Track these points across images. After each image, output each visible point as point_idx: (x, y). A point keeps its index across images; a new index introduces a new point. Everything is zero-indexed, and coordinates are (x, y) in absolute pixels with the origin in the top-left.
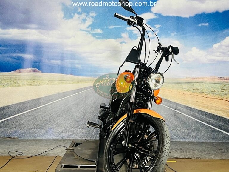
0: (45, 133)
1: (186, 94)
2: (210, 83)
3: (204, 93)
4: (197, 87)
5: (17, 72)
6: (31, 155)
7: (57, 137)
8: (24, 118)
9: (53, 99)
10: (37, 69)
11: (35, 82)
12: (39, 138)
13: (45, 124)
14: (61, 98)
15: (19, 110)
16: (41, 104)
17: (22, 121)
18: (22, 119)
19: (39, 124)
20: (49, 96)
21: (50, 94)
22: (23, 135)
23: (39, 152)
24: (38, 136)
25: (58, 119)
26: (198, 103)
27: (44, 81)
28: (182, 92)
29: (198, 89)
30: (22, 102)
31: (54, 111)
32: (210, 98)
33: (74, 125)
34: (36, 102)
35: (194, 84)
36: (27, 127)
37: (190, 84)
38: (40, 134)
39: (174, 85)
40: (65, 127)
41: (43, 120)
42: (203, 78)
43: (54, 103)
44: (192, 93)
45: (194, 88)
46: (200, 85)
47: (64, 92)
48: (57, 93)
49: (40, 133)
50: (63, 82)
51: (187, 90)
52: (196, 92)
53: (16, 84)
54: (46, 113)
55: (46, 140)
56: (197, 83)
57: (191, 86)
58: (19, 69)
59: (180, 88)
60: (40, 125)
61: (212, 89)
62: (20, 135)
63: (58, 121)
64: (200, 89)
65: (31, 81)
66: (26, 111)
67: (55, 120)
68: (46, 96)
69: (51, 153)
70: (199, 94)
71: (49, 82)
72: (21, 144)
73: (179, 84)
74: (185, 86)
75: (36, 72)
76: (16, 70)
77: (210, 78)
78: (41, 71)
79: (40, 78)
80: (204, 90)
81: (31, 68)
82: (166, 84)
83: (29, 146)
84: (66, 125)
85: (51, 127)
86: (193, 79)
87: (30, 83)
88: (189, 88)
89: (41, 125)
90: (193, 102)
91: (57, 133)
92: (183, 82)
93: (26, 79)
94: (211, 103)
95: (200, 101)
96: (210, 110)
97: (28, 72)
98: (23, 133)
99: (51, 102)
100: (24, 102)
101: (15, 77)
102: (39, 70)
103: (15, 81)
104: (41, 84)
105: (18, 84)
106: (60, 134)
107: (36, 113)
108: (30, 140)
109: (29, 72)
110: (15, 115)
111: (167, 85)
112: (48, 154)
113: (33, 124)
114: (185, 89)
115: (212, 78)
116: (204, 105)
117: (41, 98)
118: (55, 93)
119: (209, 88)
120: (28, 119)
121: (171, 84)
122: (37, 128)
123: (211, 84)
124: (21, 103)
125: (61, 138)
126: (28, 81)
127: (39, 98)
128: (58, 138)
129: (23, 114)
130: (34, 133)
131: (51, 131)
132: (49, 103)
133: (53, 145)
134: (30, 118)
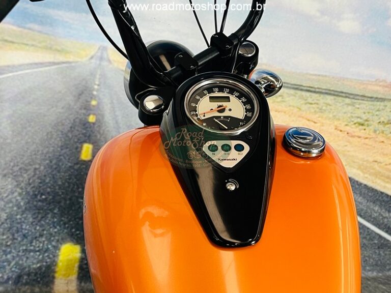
1: (353, 136)
26: (375, 165)
28: (348, 128)
35: (389, 104)
37: (379, 103)
39: (330, 102)
44: (372, 133)
45: (382, 119)
51: (362, 125)
52: (383, 132)
57: (378, 110)
59: (345, 113)
73: (347, 101)
74: (363, 109)
82: (308, 94)
88: (370, 118)
90: (365, 163)
92: (361, 94)
111: (310, 100)
114: (358, 117)
116: (387, 173)
121: (322, 96)
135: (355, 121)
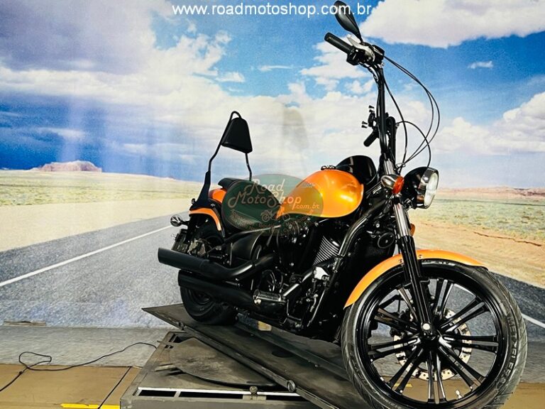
0: (107, 314)
2: (495, 203)
3: (480, 224)
4: (465, 212)
5: (45, 170)
6: (70, 363)
7: (135, 322)
8: (61, 277)
9: (128, 233)
10: (93, 165)
11: (86, 193)
12: (94, 325)
13: (108, 292)
14: (147, 232)
15: (47, 258)
16: (100, 245)
17: (55, 284)
18: (56, 279)
19: (95, 291)
20: (119, 227)
21: (121, 223)
22: (56, 317)
23: (90, 357)
24: (92, 320)
25: (139, 280)
26: (466, 248)
27: (107, 192)
28: (430, 222)
29: (467, 217)
30: (56, 241)
31: (130, 263)
32: (495, 237)
33: (175, 294)
34: (88, 240)
35: (458, 203)
36: (66, 299)
37: (449, 203)
38: (96, 314)
40: (155, 299)
41: (104, 282)
42: (478, 191)
43: (129, 242)
44: (452, 224)
45: (457, 214)
46: (472, 206)
47: (154, 219)
48: (137, 220)
49: (96, 312)
50: (151, 193)
51: (441, 219)
52: (462, 223)
53: (44, 197)
54: (110, 265)
55: (110, 329)
56: (466, 201)
57: (451, 208)
58: (49, 163)
59: (425, 212)
60: (96, 294)
61: (501, 216)
62: (49, 315)
63: (139, 285)
64: (472, 216)
65: (77, 192)
66: (64, 260)
67: (132, 282)
68: (112, 226)
69: (117, 361)
70: (469, 227)
71: (119, 195)
72: (50, 336)
74: (436, 208)
75: (88, 170)
76: (43, 165)
77: (495, 190)
78: (100, 169)
79: (99, 185)
80: (481, 218)
81: (78, 161)
83: (69, 341)
84: (158, 294)
85: (122, 298)
86: (455, 191)
87: (75, 196)
88: (446, 214)
89: (98, 293)
90: (455, 246)
91: (136, 314)
93: (66, 187)
94: (498, 250)
95: (470, 244)
96: (495, 265)
97: (70, 170)
98: (57, 312)
99: (123, 240)
100: (60, 240)
101: (41, 182)
102: (96, 165)
103: (40, 191)
104: (100, 198)
105: (47, 199)
106: (141, 316)
107: (88, 265)
108: (73, 329)
109: (74, 170)
110: (38, 269)
112: (111, 361)
113: (79, 292)
114: (435, 214)
115: (500, 190)
116: (480, 254)
117: (99, 232)
118: (133, 221)
119: (493, 213)
120: (69, 280)
122: (88, 301)
123: (498, 205)
124: (53, 241)
125: (144, 326)
126: (71, 190)
127: (96, 232)
128: (137, 324)
129: (57, 268)
130: (82, 311)
131: (122, 308)
132: (117, 242)
133: (125, 342)
134: (75, 276)
135: (435, 216)
